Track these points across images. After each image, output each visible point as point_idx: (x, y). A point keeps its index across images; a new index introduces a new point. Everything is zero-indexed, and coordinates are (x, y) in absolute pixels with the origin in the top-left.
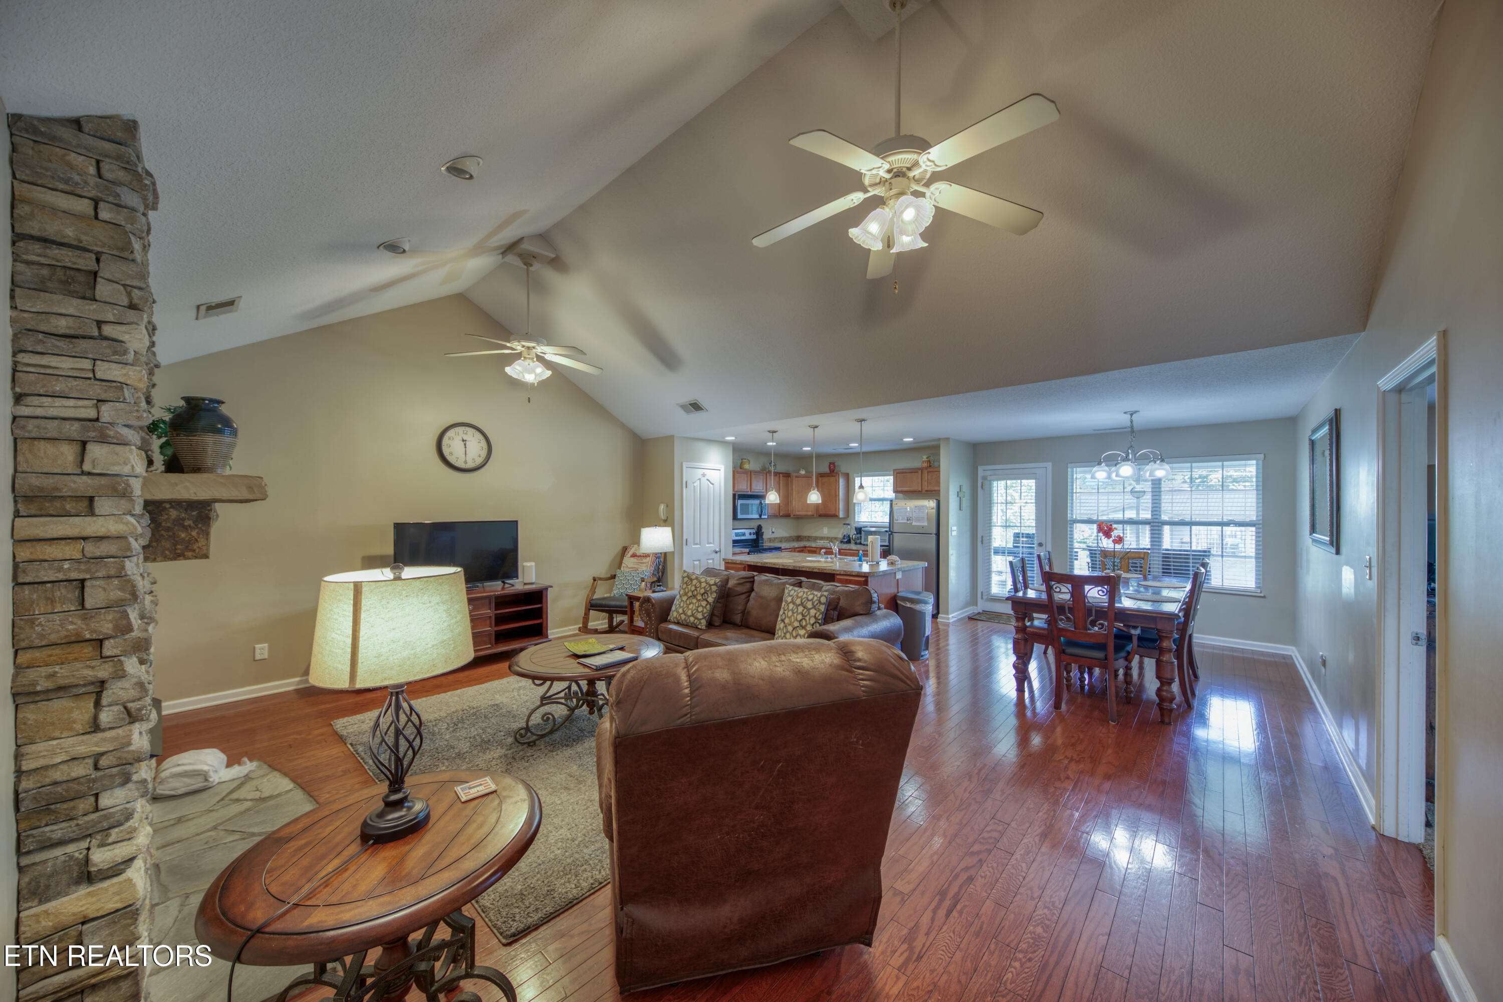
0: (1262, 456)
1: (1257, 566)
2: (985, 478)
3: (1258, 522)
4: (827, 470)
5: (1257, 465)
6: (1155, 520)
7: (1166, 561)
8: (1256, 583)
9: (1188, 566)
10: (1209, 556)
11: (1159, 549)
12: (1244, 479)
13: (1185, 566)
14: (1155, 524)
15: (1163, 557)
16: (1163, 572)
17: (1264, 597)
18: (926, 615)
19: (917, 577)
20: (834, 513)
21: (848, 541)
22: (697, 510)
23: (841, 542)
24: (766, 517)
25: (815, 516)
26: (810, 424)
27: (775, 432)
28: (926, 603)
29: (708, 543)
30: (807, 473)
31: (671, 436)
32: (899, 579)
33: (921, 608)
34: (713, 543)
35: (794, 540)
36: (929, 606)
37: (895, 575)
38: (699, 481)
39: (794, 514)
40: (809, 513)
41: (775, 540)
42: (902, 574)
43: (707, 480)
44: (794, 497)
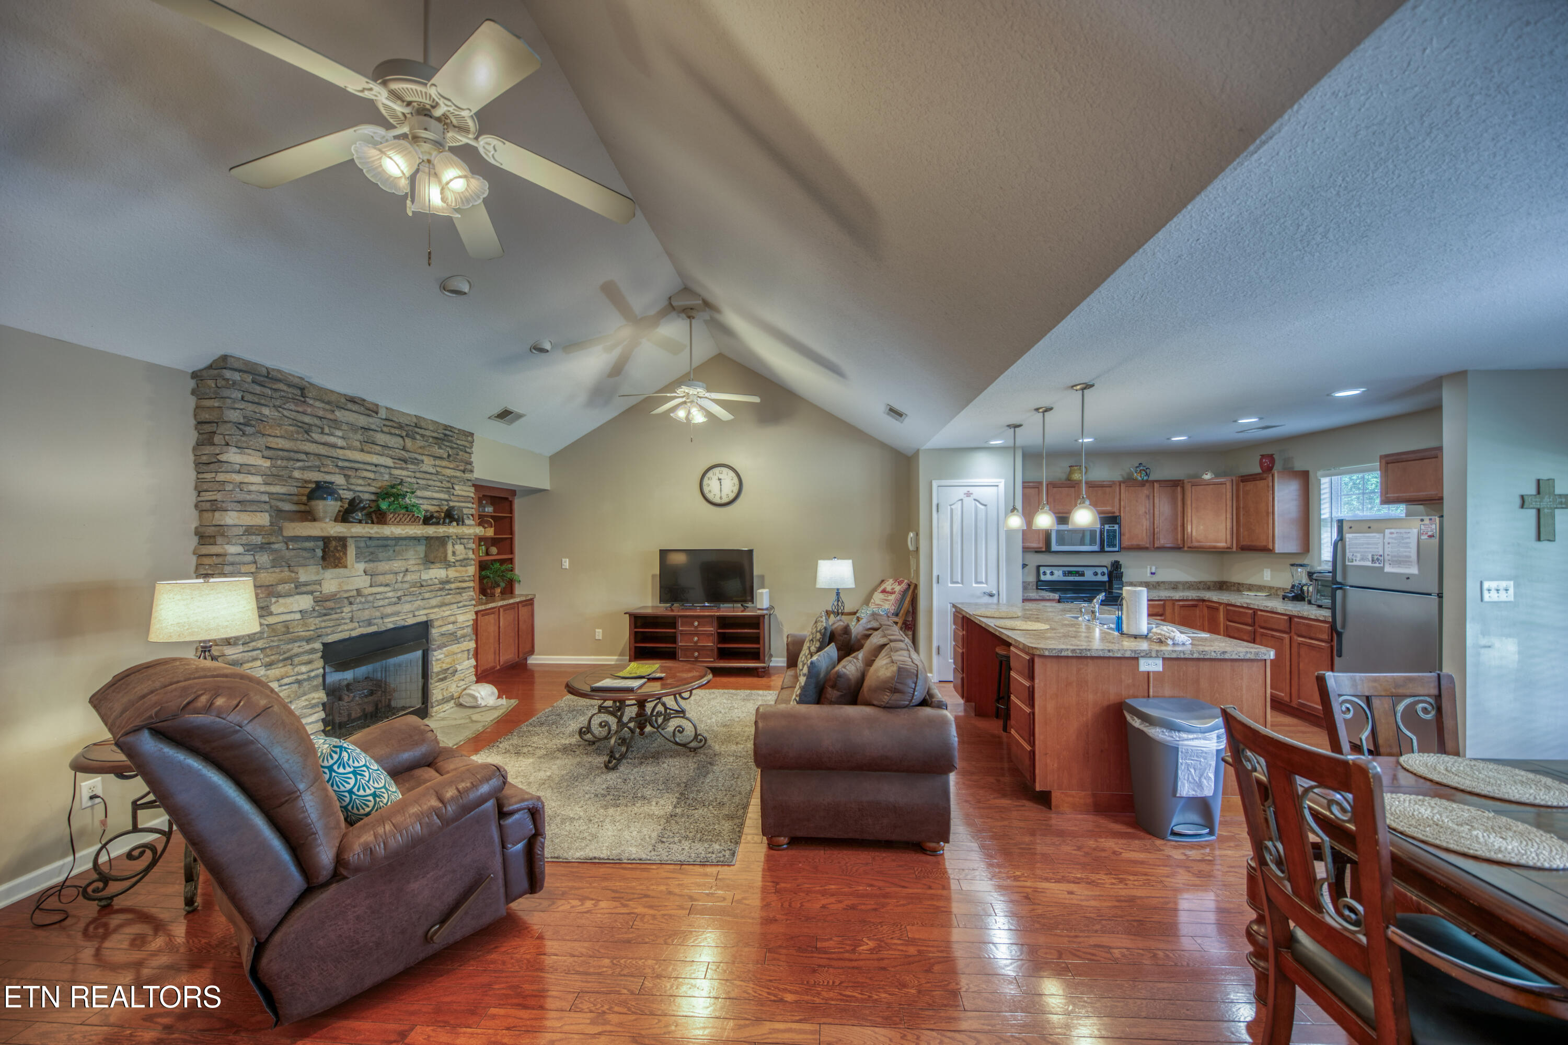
4: (1257, 470)
18: (1180, 753)
19: (1242, 679)
20: (1264, 544)
21: (1298, 596)
22: (957, 539)
23: (1284, 598)
24: (1117, 549)
25: (1234, 549)
26: (1036, 407)
27: (1020, 426)
28: (1175, 730)
29: (977, 582)
30: (1217, 475)
31: (918, 450)
32: (1148, 673)
33: (1161, 736)
34: (986, 583)
35: (1209, 589)
36: (1193, 739)
37: (1134, 662)
38: (960, 502)
39: (1189, 545)
40: (1222, 544)
41: (1161, 585)
42: (1163, 665)
43: (975, 500)
44: (1189, 519)
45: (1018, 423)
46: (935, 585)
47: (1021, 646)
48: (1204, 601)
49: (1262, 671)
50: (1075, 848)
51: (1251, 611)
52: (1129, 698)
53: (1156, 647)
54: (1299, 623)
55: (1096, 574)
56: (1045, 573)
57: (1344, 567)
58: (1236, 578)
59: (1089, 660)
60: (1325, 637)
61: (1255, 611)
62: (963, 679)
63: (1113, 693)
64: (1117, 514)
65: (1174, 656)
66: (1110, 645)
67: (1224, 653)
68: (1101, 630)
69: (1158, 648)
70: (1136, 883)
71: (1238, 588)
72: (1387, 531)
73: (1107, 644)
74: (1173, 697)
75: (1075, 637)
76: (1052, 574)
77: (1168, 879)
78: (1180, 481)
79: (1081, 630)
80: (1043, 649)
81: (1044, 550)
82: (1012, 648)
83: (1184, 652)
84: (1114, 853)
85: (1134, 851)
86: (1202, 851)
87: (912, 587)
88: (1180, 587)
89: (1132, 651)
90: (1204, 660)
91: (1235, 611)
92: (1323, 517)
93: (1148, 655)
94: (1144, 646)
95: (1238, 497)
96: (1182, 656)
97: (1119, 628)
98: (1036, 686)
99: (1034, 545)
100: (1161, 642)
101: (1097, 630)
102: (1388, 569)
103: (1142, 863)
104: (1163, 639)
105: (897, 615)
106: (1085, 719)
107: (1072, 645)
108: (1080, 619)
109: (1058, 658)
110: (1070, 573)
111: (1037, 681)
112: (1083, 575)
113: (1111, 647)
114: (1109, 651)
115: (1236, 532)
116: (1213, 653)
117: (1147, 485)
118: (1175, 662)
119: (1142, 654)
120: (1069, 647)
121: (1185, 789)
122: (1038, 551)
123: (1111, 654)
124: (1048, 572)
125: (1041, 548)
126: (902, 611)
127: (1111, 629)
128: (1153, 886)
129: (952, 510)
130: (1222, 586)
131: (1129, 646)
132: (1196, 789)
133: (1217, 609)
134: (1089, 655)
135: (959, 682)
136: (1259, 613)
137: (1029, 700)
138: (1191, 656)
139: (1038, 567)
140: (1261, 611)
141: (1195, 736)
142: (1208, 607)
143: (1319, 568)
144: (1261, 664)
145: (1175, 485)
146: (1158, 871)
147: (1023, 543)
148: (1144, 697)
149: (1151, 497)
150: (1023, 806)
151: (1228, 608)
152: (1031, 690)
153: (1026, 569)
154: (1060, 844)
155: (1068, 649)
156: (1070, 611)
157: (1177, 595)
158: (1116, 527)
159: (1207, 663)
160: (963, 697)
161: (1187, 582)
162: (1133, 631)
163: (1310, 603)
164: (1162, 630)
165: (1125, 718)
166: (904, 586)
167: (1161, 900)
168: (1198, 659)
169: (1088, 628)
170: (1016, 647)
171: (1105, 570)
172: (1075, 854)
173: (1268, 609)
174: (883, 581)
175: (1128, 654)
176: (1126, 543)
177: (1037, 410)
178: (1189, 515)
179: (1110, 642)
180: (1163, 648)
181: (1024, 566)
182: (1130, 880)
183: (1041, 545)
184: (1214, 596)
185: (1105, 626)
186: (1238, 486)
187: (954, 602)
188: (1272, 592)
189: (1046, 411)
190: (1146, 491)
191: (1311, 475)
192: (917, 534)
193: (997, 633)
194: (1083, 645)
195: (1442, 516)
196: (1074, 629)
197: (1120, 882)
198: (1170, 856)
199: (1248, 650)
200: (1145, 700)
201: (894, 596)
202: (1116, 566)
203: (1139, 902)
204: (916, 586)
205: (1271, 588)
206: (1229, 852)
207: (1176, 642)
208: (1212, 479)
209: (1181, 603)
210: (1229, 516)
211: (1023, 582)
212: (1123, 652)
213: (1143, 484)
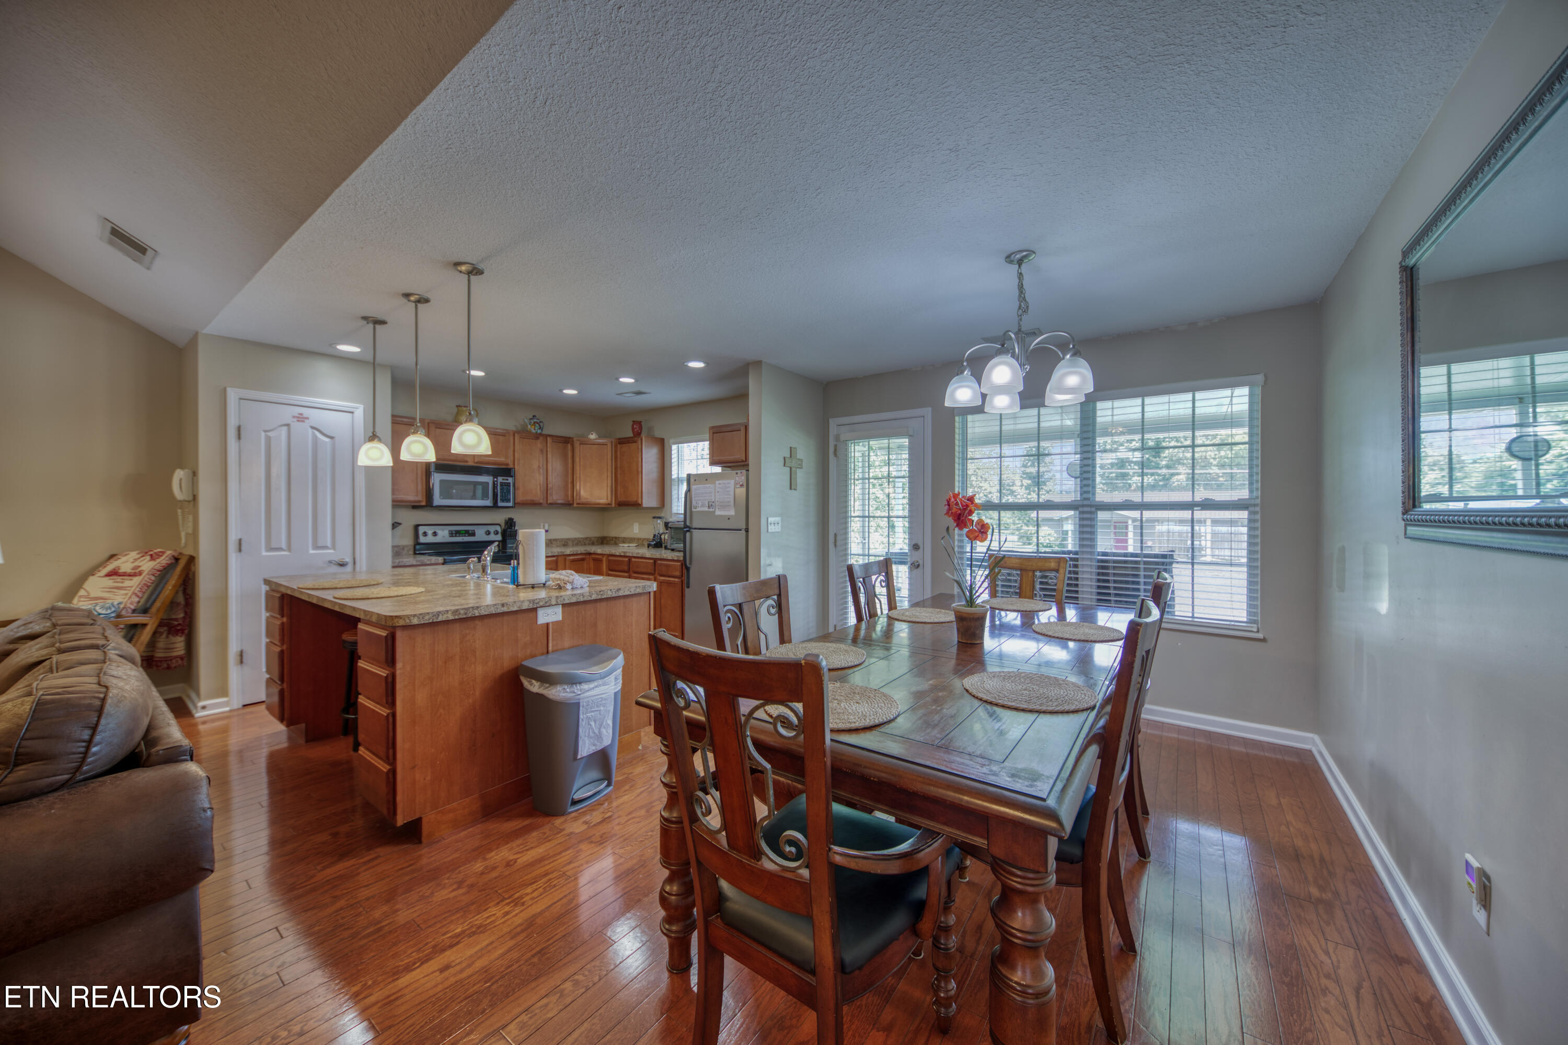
0: (1260, 378)
1: (1250, 583)
2: (837, 438)
3: (1253, 502)
4: (630, 434)
5: (1251, 395)
6: (1086, 502)
7: (1103, 574)
8: (1249, 613)
9: (1138, 583)
10: (1171, 563)
11: (1092, 553)
12: (1229, 421)
13: (1133, 583)
14: (1085, 509)
15: (1099, 567)
16: (1099, 600)
17: (1264, 640)
18: (581, 708)
19: (632, 615)
20: (635, 499)
21: (658, 544)
22: (279, 482)
23: (649, 546)
24: (511, 504)
25: (613, 505)
26: (408, 291)
27: (383, 322)
28: (576, 684)
29: (316, 547)
30: (600, 437)
31: (196, 335)
32: (548, 624)
33: (563, 695)
34: (334, 547)
35: (593, 544)
36: (593, 688)
37: (531, 615)
38: (285, 428)
39: (578, 502)
40: (603, 501)
41: (554, 542)
42: (563, 612)
43: (313, 428)
44: (578, 475)
45: (380, 317)
46: (233, 557)
47: (374, 619)
48: (590, 554)
49: (648, 604)
50: (455, 887)
51: (627, 559)
52: (526, 659)
53: (554, 594)
54: (661, 565)
55: (488, 533)
56: (425, 534)
57: (691, 512)
58: (613, 533)
59: (477, 622)
60: (678, 573)
61: (630, 558)
62: (282, 693)
63: (506, 657)
64: (511, 466)
65: (574, 600)
66: (504, 598)
67: (619, 590)
68: (493, 585)
69: (557, 594)
70: (535, 894)
71: (615, 541)
72: (717, 482)
73: (501, 598)
74: (573, 647)
75: (459, 596)
76: (435, 534)
77: (572, 866)
78: (570, 438)
79: (468, 588)
80: (408, 617)
81: (424, 503)
82: (361, 626)
83: (583, 595)
84: (508, 864)
85: (532, 848)
86: (601, 809)
87: (182, 563)
88: (570, 543)
89: (530, 601)
90: (601, 600)
91: (615, 561)
92: (673, 477)
93: (547, 605)
94: (542, 594)
95: (616, 458)
96: (582, 600)
97: (515, 580)
98: (398, 672)
99: (411, 497)
100: (560, 588)
101: (489, 587)
102: (718, 513)
103: (541, 860)
104: (562, 585)
105: (145, 611)
106: (471, 701)
107: (454, 605)
108: (467, 577)
109: (434, 625)
110: (458, 533)
111: (399, 665)
112: (473, 534)
113: (505, 600)
114: (503, 605)
115: (615, 491)
116: (609, 592)
117: (541, 438)
118: (575, 608)
119: (541, 604)
120: (448, 608)
121: (586, 748)
122: (416, 507)
123: (505, 609)
124: (430, 532)
125: (420, 502)
126: (158, 604)
127: (506, 583)
128: (555, 886)
129: (268, 440)
130: (603, 541)
131: (525, 597)
132: (596, 742)
133: (601, 560)
134: (477, 615)
135: (276, 699)
136: (633, 560)
137: (387, 696)
138: (589, 598)
139: (416, 527)
140: (635, 557)
141: (596, 684)
142: (594, 560)
143: (671, 520)
144: (646, 597)
145: (566, 441)
146: (559, 861)
147: (393, 493)
148: (542, 654)
149: (544, 452)
150: (376, 858)
151: (611, 558)
152: (390, 680)
153: (399, 530)
154: (432, 893)
155: (447, 611)
156: (455, 571)
157: (568, 551)
158: (510, 480)
159: (604, 604)
160: (282, 720)
161: (575, 539)
162: (531, 581)
163: (666, 548)
164: (560, 574)
165: (522, 684)
166: (164, 560)
167: (564, 901)
168: (596, 601)
169: (478, 586)
170: (368, 623)
171: (499, 529)
172: (455, 897)
173: (639, 556)
174: (112, 556)
175: (525, 606)
176: (520, 498)
177: (407, 295)
178: (578, 472)
179: (504, 596)
180: (563, 593)
181: (395, 525)
182: (527, 894)
183: (419, 498)
184: (599, 550)
185: (499, 581)
186: (616, 446)
187: (267, 576)
188: (639, 542)
189: (418, 301)
190: (539, 444)
191: (666, 441)
192: (195, 474)
193: (337, 609)
194: (472, 602)
195: (748, 470)
196: (459, 588)
197: (516, 905)
198: (571, 833)
199: (637, 585)
200: (543, 657)
201: (136, 580)
202: (510, 523)
203: (539, 921)
204: (192, 560)
205: (639, 539)
206: (625, 798)
207: (575, 586)
208: (596, 439)
209: (572, 558)
210: (609, 474)
211: (393, 547)
212: (518, 604)
213: (537, 436)
